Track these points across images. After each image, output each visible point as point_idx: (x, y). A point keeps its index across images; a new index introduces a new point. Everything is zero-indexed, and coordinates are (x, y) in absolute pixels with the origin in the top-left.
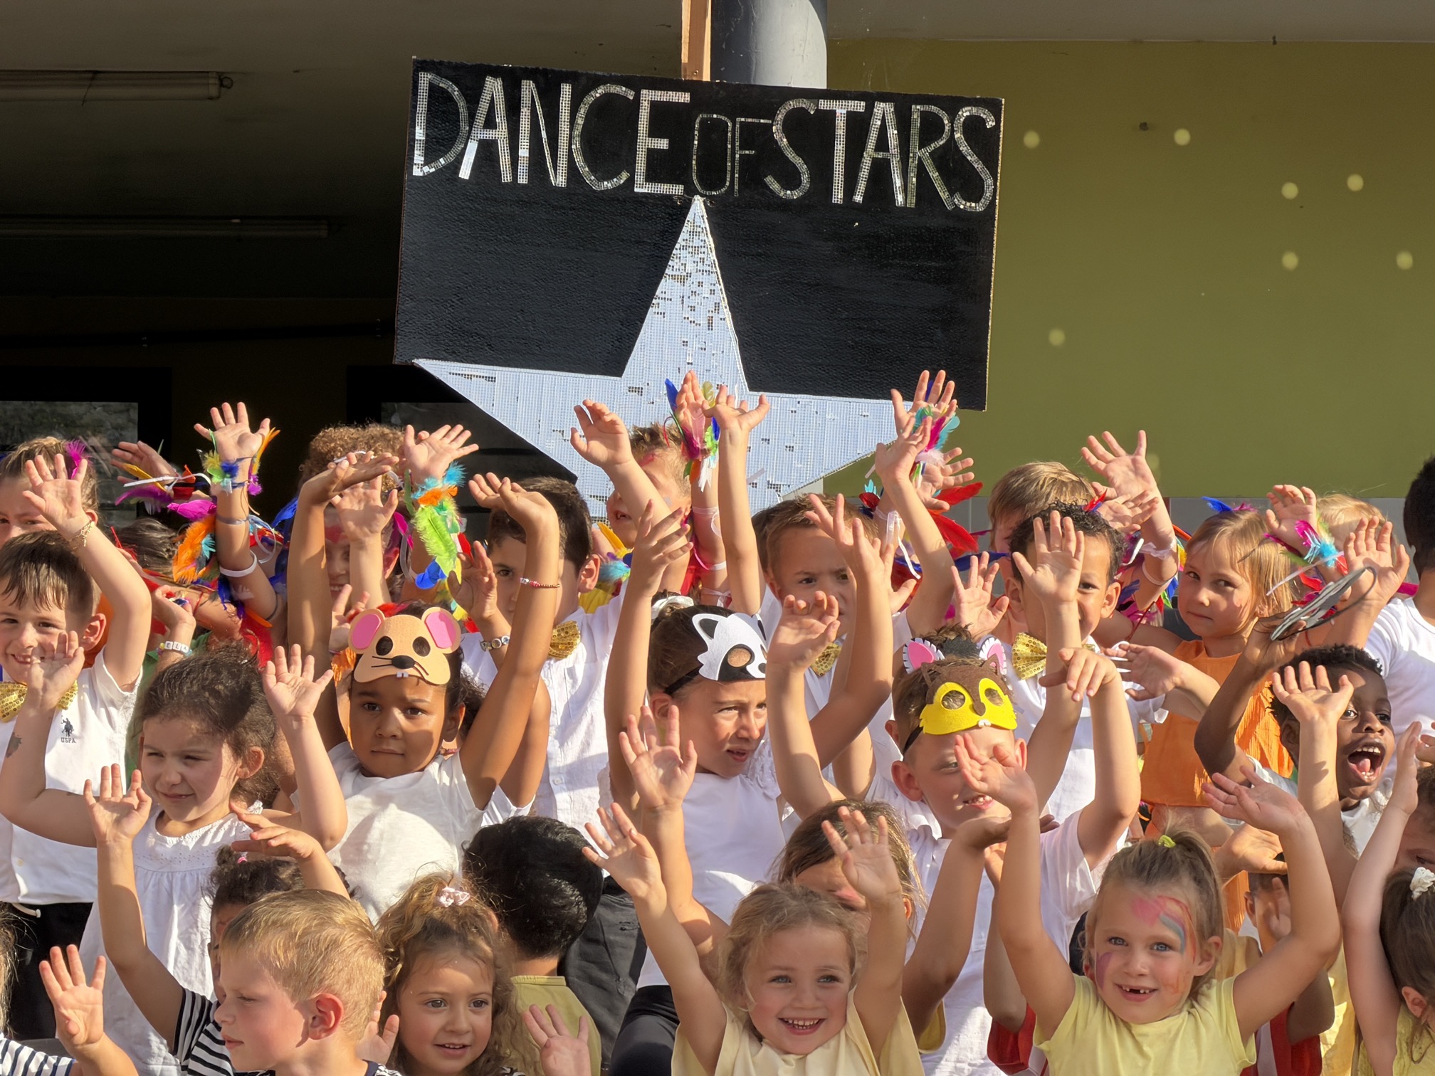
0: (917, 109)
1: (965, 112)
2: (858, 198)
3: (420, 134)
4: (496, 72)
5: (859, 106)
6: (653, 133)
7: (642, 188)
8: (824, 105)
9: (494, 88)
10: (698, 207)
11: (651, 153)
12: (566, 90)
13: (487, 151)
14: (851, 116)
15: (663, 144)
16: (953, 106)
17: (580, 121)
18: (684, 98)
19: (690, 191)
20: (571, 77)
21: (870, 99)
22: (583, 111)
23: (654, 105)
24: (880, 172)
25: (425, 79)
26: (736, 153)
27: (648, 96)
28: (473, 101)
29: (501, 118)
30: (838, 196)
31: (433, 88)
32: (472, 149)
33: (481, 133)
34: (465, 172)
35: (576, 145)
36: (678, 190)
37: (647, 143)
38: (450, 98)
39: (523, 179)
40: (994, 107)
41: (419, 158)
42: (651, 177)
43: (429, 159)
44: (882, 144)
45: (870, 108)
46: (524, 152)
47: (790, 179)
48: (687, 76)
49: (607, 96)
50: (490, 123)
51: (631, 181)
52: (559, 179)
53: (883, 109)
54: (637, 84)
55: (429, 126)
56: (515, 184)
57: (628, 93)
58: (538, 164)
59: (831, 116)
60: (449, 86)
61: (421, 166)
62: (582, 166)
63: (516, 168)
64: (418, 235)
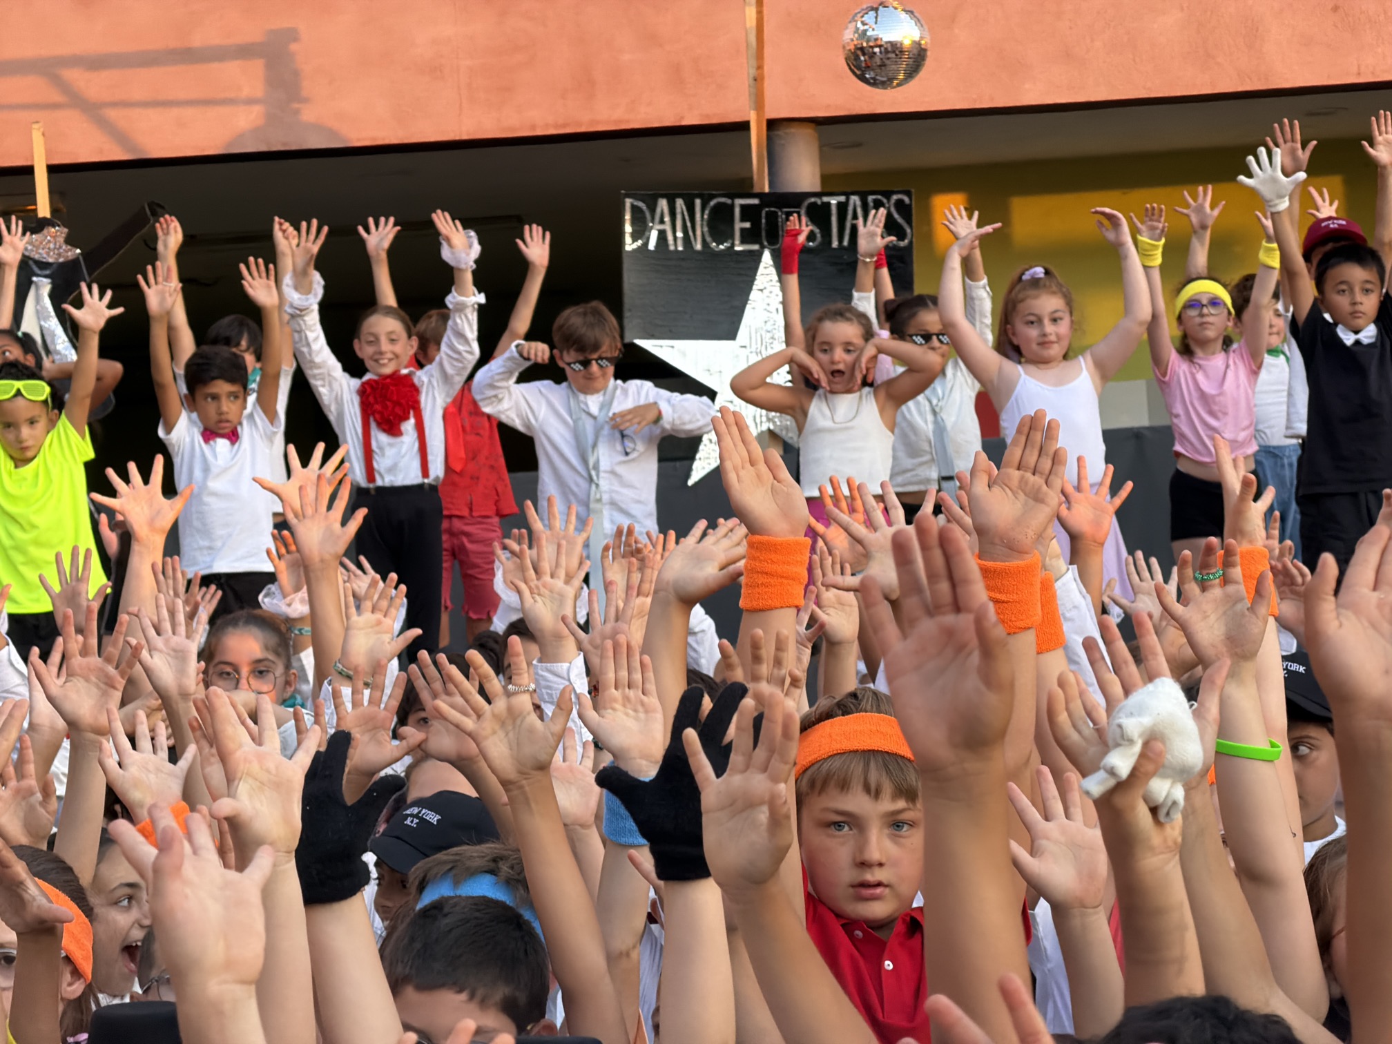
0: (871, 198)
1: (895, 197)
2: (846, 243)
3: (628, 228)
4: (663, 196)
5: (842, 199)
6: (743, 220)
7: (738, 248)
8: (825, 199)
9: (663, 204)
10: (767, 257)
11: (743, 230)
12: (698, 202)
13: (662, 234)
14: (839, 204)
15: (747, 225)
16: (888, 194)
17: (706, 217)
18: (756, 201)
19: (763, 247)
20: (699, 196)
21: (847, 195)
22: (707, 212)
23: (743, 207)
25: (628, 202)
27: (739, 202)
28: (653, 210)
29: (667, 219)
30: (835, 244)
31: (633, 207)
32: (654, 236)
33: (658, 226)
34: (652, 246)
35: (706, 229)
36: (756, 247)
37: (739, 225)
38: (639, 210)
39: (680, 248)
40: (908, 193)
41: (628, 239)
42: (743, 242)
43: (635, 240)
44: (855, 216)
45: (848, 199)
46: (680, 234)
48: (756, 190)
49: (719, 204)
50: (662, 222)
51: (733, 245)
52: (698, 247)
53: (855, 199)
54: (733, 196)
55: (633, 224)
56: (676, 251)
57: (729, 201)
58: (686, 239)
59: (829, 204)
60: (640, 204)
61: (630, 245)
62: (708, 239)
63: (676, 242)
64: (631, 280)
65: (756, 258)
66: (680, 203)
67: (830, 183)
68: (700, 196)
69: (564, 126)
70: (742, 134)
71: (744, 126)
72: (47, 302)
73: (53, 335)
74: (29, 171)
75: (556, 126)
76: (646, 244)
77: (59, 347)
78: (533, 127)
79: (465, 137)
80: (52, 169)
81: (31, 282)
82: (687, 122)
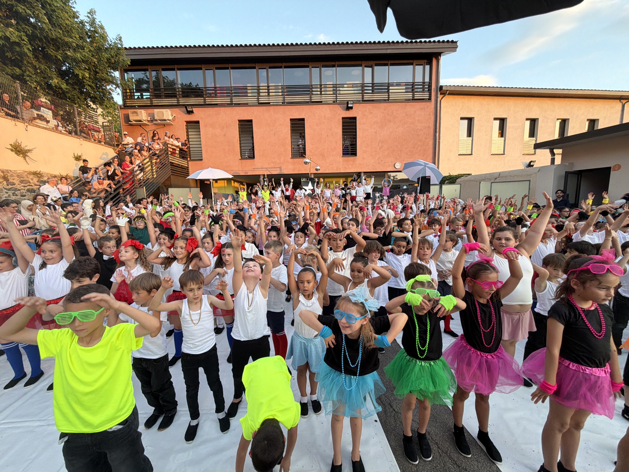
52: (306, 181)
65: (309, 182)
69: (299, 173)
70: (309, 174)
74: (265, 175)
76: (303, 181)
78: (296, 173)
82: (306, 173)
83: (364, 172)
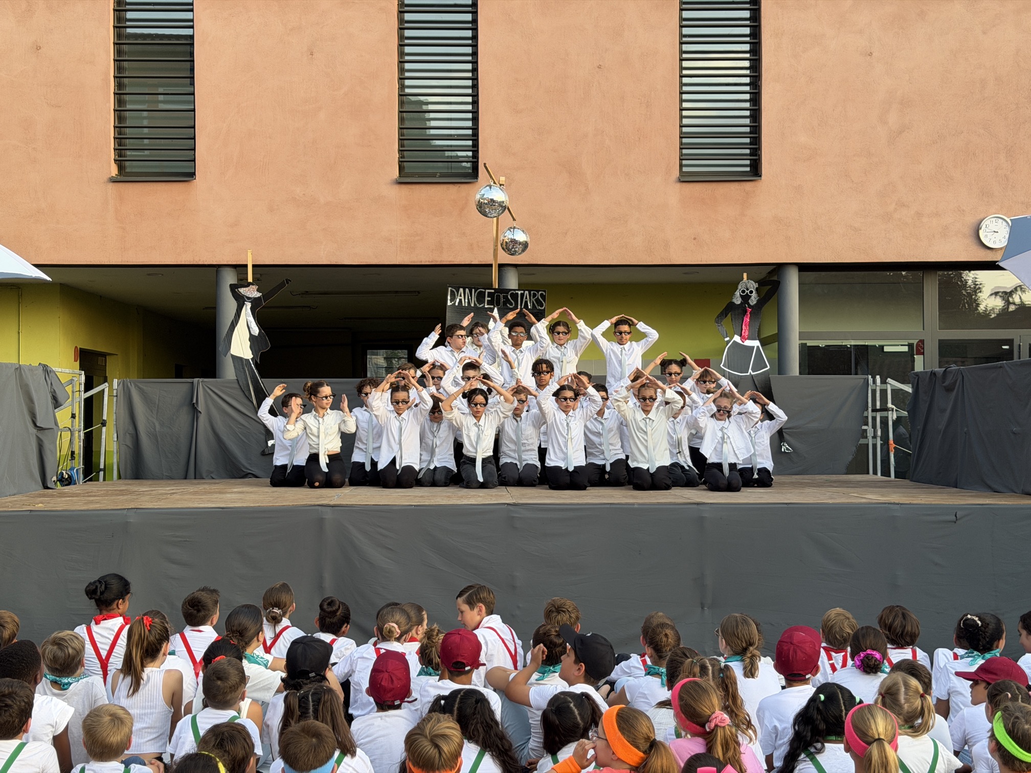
0: (532, 292)
1: (540, 292)
3: (449, 298)
4: (461, 287)
5: (522, 292)
6: (488, 297)
7: (486, 306)
8: (517, 292)
9: (461, 290)
10: (496, 310)
11: (488, 300)
12: (473, 290)
13: (460, 300)
14: (521, 294)
15: (490, 299)
16: (538, 291)
17: (476, 295)
18: (493, 291)
19: (494, 307)
21: (524, 291)
24: (526, 302)
25: (450, 289)
26: (502, 300)
27: (487, 291)
28: (458, 292)
29: (462, 295)
31: (451, 290)
32: (458, 301)
33: (459, 298)
34: (457, 304)
35: (475, 299)
36: (492, 306)
37: (487, 299)
38: (453, 291)
39: (466, 305)
40: (545, 291)
41: (449, 301)
42: (488, 304)
43: (451, 302)
44: (526, 298)
46: (466, 301)
47: (511, 304)
48: (494, 287)
49: (480, 291)
50: (461, 296)
51: (484, 305)
52: (473, 305)
53: (527, 292)
54: (485, 289)
55: (451, 296)
56: (465, 306)
57: (484, 290)
58: (469, 303)
59: (518, 293)
60: (454, 290)
61: (449, 303)
62: (476, 303)
63: (465, 303)
64: (448, 315)
66: (467, 290)
67: (521, 286)
68: (474, 288)
69: (432, 261)
70: (490, 268)
71: (491, 265)
72: (249, 311)
73: (251, 322)
74: (246, 266)
75: (429, 261)
76: (455, 303)
77: (252, 326)
78: (421, 261)
79: (398, 263)
80: (254, 266)
81: (244, 304)
82: (473, 263)
83: (804, 268)
